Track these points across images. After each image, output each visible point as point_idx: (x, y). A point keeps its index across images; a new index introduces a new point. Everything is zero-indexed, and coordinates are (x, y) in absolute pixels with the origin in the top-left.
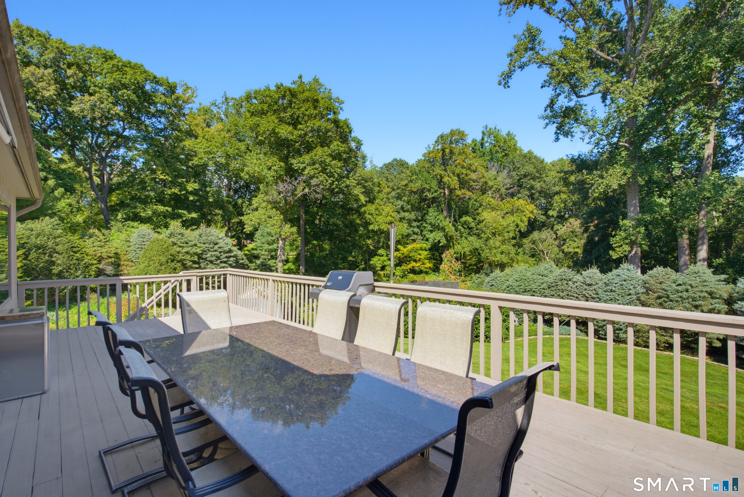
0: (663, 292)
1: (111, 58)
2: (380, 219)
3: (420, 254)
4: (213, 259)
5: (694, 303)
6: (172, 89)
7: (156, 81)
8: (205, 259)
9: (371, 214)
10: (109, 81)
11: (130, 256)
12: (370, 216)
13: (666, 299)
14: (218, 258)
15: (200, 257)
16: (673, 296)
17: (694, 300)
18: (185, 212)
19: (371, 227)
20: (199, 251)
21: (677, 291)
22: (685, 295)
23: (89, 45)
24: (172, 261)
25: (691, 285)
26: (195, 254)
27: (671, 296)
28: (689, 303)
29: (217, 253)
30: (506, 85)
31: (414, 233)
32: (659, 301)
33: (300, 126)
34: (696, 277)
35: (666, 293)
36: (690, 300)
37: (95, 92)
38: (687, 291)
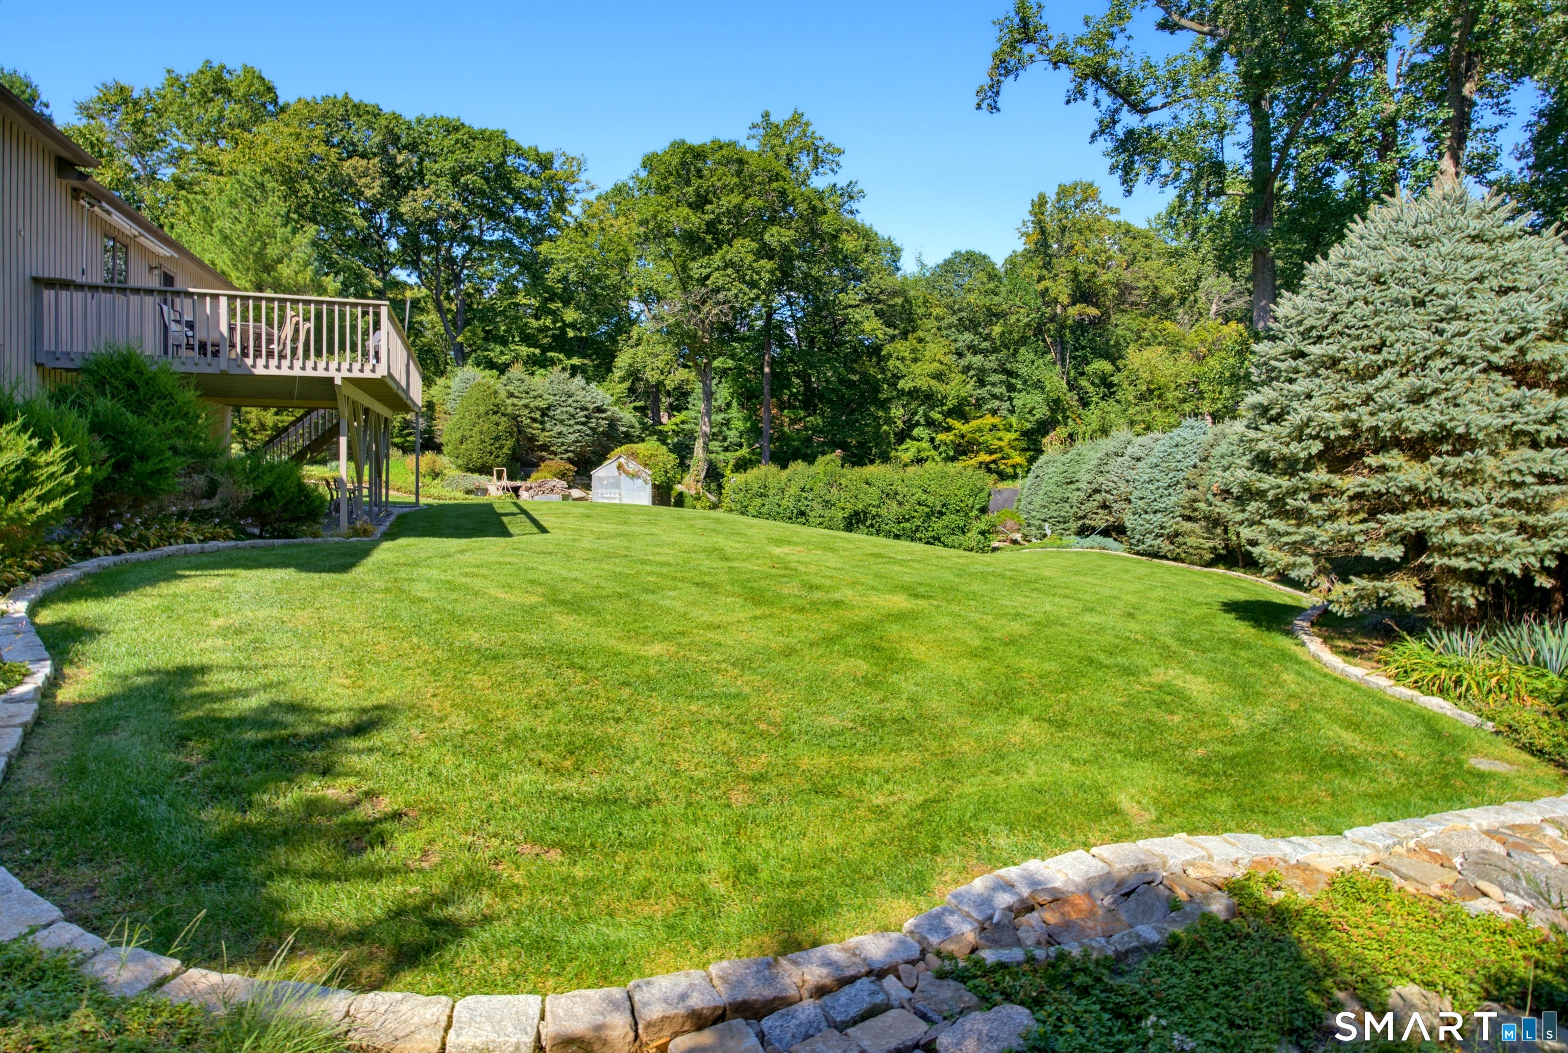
1: (457, 129)
2: (917, 368)
3: (1000, 439)
4: (565, 417)
6: (545, 162)
7: (519, 152)
8: (552, 418)
9: (903, 359)
10: (449, 164)
11: (448, 407)
12: (898, 363)
14: (573, 416)
15: (544, 415)
18: (561, 356)
19: (901, 384)
20: (543, 404)
23: (429, 115)
24: (495, 413)
26: (537, 408)
29: (571, 410)
30: (994, 108)
31: (994, 396)
33: (709, 207)
37: (431, 182)
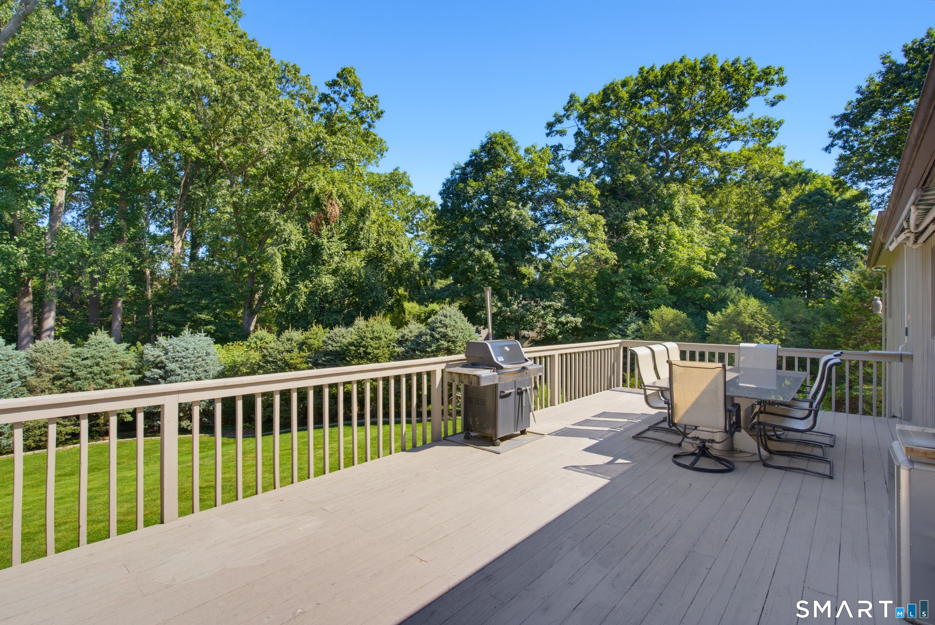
0: (63, 369)
5: (107, 377)
13: (70, 379)
16: (82, 373)
17: (107, 374)
21: (85, 367)
22: (96, 369)
25: (102, 357)
27: (79, 374)
28: (101, 378)
32: (58, 383)
34: (103, 348)
35: (69, 370)
36: (103, 374)
38: (98, 364)
